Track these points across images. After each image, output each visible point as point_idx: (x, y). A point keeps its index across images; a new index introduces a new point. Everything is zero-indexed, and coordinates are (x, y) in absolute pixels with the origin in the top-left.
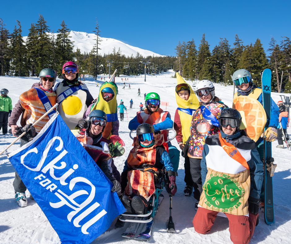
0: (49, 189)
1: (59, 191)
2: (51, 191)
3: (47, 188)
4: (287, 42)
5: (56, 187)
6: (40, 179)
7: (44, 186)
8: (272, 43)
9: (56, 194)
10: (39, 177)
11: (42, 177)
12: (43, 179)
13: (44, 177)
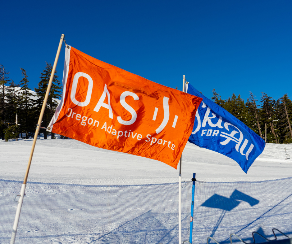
0: (215, 135)
1: (222, 132)
2: (217, 135)
3: (213, 135)
4: (266, 97)
5: (218, 131)
6: (205, 133)
7: (210, 135)
8: (251, 98)
9: (221, 135)
10: (203, 133)
11: (204, 132)
12: (206, 132)
13: (206, 130)
